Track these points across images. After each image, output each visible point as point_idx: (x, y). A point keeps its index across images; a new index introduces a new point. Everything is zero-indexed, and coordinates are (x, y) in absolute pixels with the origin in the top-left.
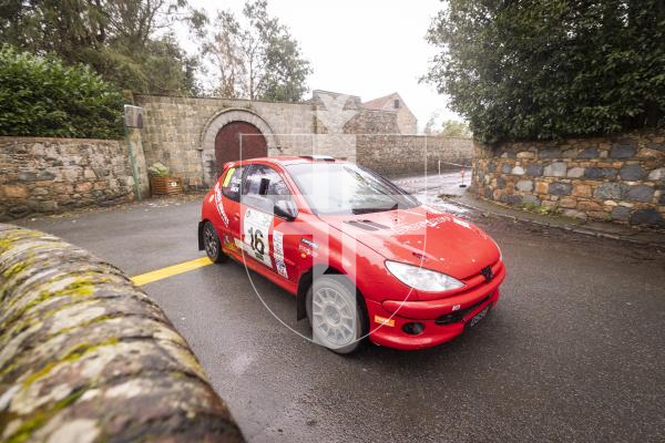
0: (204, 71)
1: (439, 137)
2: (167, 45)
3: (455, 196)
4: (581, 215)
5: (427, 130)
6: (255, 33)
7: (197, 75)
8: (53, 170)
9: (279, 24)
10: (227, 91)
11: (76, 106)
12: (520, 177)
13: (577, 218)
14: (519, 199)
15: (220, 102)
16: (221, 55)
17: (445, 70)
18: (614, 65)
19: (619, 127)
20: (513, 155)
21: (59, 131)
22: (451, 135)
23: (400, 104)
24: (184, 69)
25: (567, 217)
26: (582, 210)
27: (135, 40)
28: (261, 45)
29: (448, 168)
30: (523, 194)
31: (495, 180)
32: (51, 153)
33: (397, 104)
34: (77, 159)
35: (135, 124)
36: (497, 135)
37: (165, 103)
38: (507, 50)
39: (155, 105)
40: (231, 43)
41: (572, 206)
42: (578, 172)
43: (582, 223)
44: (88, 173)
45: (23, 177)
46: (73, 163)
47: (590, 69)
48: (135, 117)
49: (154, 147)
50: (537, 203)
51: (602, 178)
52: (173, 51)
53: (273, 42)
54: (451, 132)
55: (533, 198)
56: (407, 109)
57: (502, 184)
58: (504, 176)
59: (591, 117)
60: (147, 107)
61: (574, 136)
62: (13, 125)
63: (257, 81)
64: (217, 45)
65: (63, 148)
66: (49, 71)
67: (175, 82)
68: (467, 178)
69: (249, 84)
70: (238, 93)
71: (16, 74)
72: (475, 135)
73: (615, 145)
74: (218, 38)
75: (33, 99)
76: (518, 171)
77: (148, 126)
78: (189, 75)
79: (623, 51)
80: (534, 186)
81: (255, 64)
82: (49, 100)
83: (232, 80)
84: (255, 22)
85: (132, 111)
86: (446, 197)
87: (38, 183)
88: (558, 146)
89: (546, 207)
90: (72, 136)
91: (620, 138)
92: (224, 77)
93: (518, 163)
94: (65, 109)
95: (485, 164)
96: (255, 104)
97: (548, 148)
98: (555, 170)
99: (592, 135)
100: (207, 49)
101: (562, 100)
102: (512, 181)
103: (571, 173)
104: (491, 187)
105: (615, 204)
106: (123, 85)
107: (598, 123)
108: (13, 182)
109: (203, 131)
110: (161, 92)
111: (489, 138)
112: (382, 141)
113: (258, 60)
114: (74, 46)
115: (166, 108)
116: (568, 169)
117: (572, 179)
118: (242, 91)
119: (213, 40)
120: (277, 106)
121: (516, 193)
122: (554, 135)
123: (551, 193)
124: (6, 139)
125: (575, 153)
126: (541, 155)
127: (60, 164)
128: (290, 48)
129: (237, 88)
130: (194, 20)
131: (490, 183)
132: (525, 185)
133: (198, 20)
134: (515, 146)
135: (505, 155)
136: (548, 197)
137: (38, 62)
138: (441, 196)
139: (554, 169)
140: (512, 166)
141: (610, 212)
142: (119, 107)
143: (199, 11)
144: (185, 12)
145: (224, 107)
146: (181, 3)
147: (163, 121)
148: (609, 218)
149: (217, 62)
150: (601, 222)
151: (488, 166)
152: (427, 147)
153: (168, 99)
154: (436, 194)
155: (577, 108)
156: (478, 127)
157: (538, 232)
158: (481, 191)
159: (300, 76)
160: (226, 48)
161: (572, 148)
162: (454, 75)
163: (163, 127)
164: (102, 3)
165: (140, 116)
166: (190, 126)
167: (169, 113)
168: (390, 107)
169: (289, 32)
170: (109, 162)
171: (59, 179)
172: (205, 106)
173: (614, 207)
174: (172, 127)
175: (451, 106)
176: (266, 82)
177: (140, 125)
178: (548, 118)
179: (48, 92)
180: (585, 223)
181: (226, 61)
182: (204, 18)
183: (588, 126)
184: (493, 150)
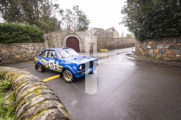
0: (63, 24)
1: (125, 38)
2: (54, 18)
3: (131, 54)
4: (169, 59)
5: (122, 36)
6: (76, 14)
7: (61, 25)
8: (27, 51)
9: (82, 11)
10: (69, 29)
11: (32, 35)
12: (149, 49)
13: (168, 60)
14: (149, 55)
15: (67, 32)
16: (67, 20)
17: (126, 20)
18: (176, 17)
19: (179, 34)
20: (147, 43)
21: (28, 41)
23: (114, 30)
24: (58, 24)
25: (164, 60)
27: (46, 18)
28: (77, 17)
29: (128, 46)
30: (151, 54)
31: (142, 50)
32: (26, 47)
33: (113, 30)
34: (32, 48)
35: (46, 39)
36: (142, 38)
37: (53, 33)
38: (144, 14)
39: (51, 33)
41: (166, 56)
42: (167, 47)
43: (169, 61)
44: (35, 51)
45: (20, 53)
46: (31, 49)
47: (169, 18)
48: (46, 37)
49: (51, 44)
50: (155, 56)
51: (174, 48)
52: (55, 20)
53: (80, 16)
54: (129, 37)
55: (154, 54)
56: (116, 31)
57: (144, 51)
58: (145, 48)
59: (170, 31)
60: (49, 34)
61: (165, 37)
62: (18, 40)
63: (76, 26)
64: (66, 17)
65: (29, 45)
66: (26, 27)
67: (56, 27)
68: (134, 49)
69: (74, 27)
70: (72, 29)
71: (19, 28)
72: (136, 37)
73: (178, 39)
74: (66, 16)
75: (22, 34)
76: (149, 47)
77: (49, 39)
79: (178, 13)
80: (154, 51)
81: (76, 22)
82: (26, 34)
83: (70, 26)
84: (76, 11)
85: (45, 35)
86: (128, 55)
87: (23, 54)
88: (160, 40)
89: (158, 57)
90: (31, 42)
91: (179, 37)
92: (68, 25)
93: (149, 45)
94: (30, 36)
95: (139, 45)
96: (76, 32)
97: (158, 40)
98: (160, 47)
99: (171, 36)
100: (63, 19)
101: (161, 27)
102: (147, 50)
103: (165, 47)
104: (141, 52)
106: (43, 29)
107: (172, 33)
108: (17, 54)
109: (63, 39)
110: (52, 30)
111: (140, 38)
113: (76, 21)
114: (32, 20)
115: (54, 34)
116: (164, 46)
117: (165, 49)
119: (65, 16)
120: (82, 32)
121: (148, 53)
122: (159, 37)
123: (159, 53)
124: (16, 44)
125: (166, 42)
126: (155, 43)
127: (28, 49)
128: (85, 17)
130: (60, 12)
131: (141, 51)
132: (151, 51)
133: (61, 12)
134: (148, 40)
135: (145, 43)
136: (158, 54)
137: (23, 25)
138: (127, 55)
139: (160, 46)
140: (147, 46)
141: (178, 58)
142: (42, 35)
143: (62, 9)
144: (58, 10)
145: (68, 33)
146: (57, 8)
147: (53, 38)
148: (178, 60)
149: (66, 22)
150: (175, 61)
151: (140, 46)
152: (122, 41)
153: (54, 32)
154: (125, 54)
155: (166, 29)
156: (137, 35)
157: (156, 64)
158: (138, 53)
159: (87, 24)
160: (68, 18)
161: (165, 40)
162: (129, 22)
163: (53, 39)
164: (38, 9)
165: (47, 36)
166: (60, 38)
167: (54, 35)
168: (111, 31)
169: (84, 13)
170: (40, 48)
171: (28, 53)
172: (63, 33)
173: (179, 57)
174: (55, 39)
175: (129, 30)
176: (79, 26)
177: (47, 39)
178: (157, 32)
179: (26, 32)
180: (170, 61)
181: (68, 21)
182: (63, 11)
183: (169, 34)
184: (141, 41)
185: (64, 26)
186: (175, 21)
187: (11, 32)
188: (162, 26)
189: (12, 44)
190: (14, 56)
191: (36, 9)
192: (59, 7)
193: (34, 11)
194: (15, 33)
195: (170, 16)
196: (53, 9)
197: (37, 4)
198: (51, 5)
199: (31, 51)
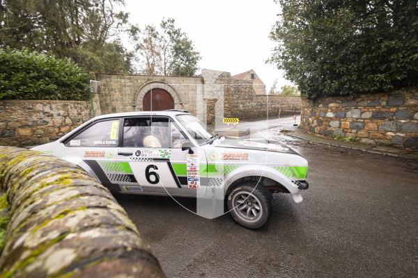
0: (137, 60)
1: (280, 96)
2: (116, 46)
3: (290, 131)
4: (371, 141)
5: (271, 92)
6: (167, 37)
7: (133, 62)
8: (47, 119)
9: (181, 32)
10: (151, 71)
11: (63, 81)
12: (331, 118)
13: (370, 144)
14: (331, 132)
15: (146, 78)
16: (147, 51)
17: (281, 55)
18: (386, 49)
19: (392, 87)
20: (326, 105)
21: (52, 96)
22: (287, 94)
23: (255, 76)
24: (125, 59)
25: (362, 143)
26: (372, 139)
27: (97, 44)
28: (171, 44)
29: (285, 114)
30: (334, 129)
31: (315, 121)
32: (47, 109)
33: (253, 76)
34: (62, 112)
35: (96, 92)
36: (314, 94)
37: (114, 79)
38: (319, 43)
39: (108, 80)
40: (153, 44)
41: (366, 136)
42: (368, 115)
43: (371, 146)
44: (68, 121)
45: (30, 123)
46: (59, 115)
47: (371, 51)
48: (96, 88)
49: (107, 105)
50: (343, 135)
51: (383, 118)
52: (119, 49)
53: (178, 42)
54: (287, 92)
55: (340, 131)
56: (259, 79)
57: (320, 123)
58: (321, 118)
59: (374, 81)
60: (103, 81)
61: (364, 93)
62: (26, 93)
63: (168, 65)
64: (145, 45)
65: (54, 106)
66: (48, 62)
67: (120, 66)
68: (298, 120)
69: (163, 67)
70: (157, 72)
71: (29, 64)
72: (302, 92)
73: (391, 97)
74: (145, 41)
75: (38, 78)
76: (330, 115)
77: (104, 92)
78: (128, 62)
79: (390, 40)
80: (340, 124)
81: (167, 55)
82: (47, 79)
83: (153, 65)
84: (168, 30)
85: (95, 84)
86: (285, 132)
87: (38, 127)
88: (354, 99)
89: (349, 137)
90: (59, 99)
91: (393, 93)
92: (149, 63)
93: (329, 110)
94: (56, 83)
95: (308, 111)
96: (167, 78)
97: (348, 100)
98: (354, 114)
99: (375, 92)
100: (139, 47)
101: (354, 71)
102: (327, 121)
103: (363, 116)
104: (313, 125)
105: (393, 134)
106: (89, 69)
107: (378, 84)
108: (23, 127)
109: (136, 94)
110: (112, 72)
111: (310, 95)
112: (244, 99)
113: (169, 53)
114: (63, 48)
115: (115, 82)
116: (362, 113)
117: (364, 119)
118: (159, 71)
119: (142, 42)
120: (180, 79)
121: (329, 129)
122: (351, 92)
123: (351, 128)
124: (21, 101)
125: (365, 103)
126: (344, 105)
127: (52, 115)
128: (188, 45)
129: (156, 69)
130: (131, 31)
131: (312, 123)
132: (335, 124)
133: (134, 31)
134: (327, 99)
135: (321, 105)
136: (350, 131)
137: (41, 57)
138: (282, 131)
139: (352, 113)
140: (326, 112)
141: (391, 140)
142: (87, 82)
143: (135, 26)
144: (126, 26)
145: (149, 80)
146: (125, 21)
147: (112, 89)
148: (390, 143)
149: (144, 54)
150: (385, 146)
151: (311, 112)
152: (272, 102)
153: (116, 76)
154: (278, 130)
155: (365, 76)
156: (304, 88)
157: (344, 153)
158: (307, 127)
159: (194, 61)
160: (150, 46)
161: (363, 100)
162: (287, 58)
163: (112, 93)
164: (79, 24)
165: (99, 87)
166: (129, 92)
167: (116, 84)
168: (248, 78)
169: (187, 36)
170: (80, 114)
171: (50, 124)
172: (137, 80)
173: (393, 136)
174: (118, 93)
175: (286, 77)
176: (174, 65)
177: (99, 92)
178: (346, 82)
179: (46, 74)
180: (375, 147)
181: (150, 54)
182: (138, 29)
183: (372, 87)
184: (314, 102)
185: (139, 65)
186: (384, 59)
187: (11, 74)
188: (357, 68)
189: (11, 101)
190: (14, 130)
191: (75, 23)
192: (128, 19)
193: (68, 26)
194: (21, 75)
195: (373, 48)
196: (115, 24)
197: (77, 12)
198: (109, 13)
199: (58, 120)
